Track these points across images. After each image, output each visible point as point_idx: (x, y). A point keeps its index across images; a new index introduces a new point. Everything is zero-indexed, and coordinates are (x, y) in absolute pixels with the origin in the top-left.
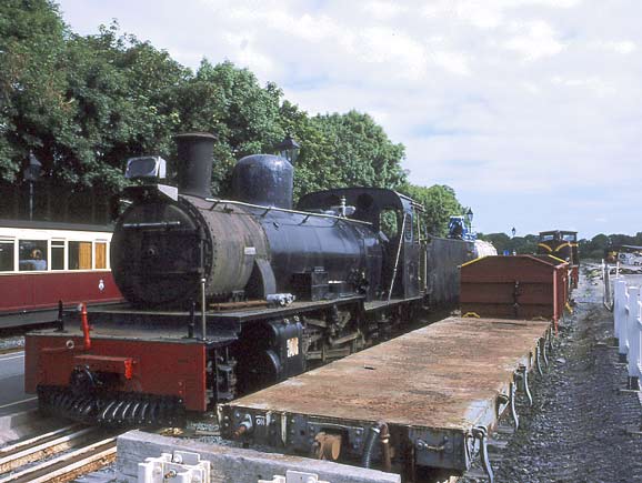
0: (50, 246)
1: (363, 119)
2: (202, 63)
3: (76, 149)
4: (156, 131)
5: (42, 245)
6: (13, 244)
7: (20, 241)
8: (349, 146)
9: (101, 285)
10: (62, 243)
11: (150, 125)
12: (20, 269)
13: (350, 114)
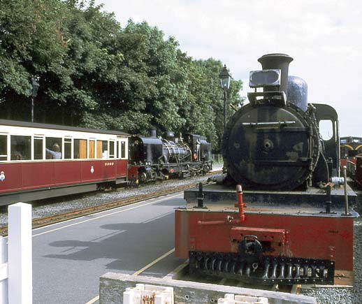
0: (63, 142)
1: (218, 63)
2: (129, 22)
3: (61, 75)
4: (108, 65)
5: (58, 140)
6: (42, 140)
7: (46, 138)
8: (212, 81)
9: (92, 170)
10: (70, 140)
11: (104, 61)
12: (47, 158)
13: (209, 60)
